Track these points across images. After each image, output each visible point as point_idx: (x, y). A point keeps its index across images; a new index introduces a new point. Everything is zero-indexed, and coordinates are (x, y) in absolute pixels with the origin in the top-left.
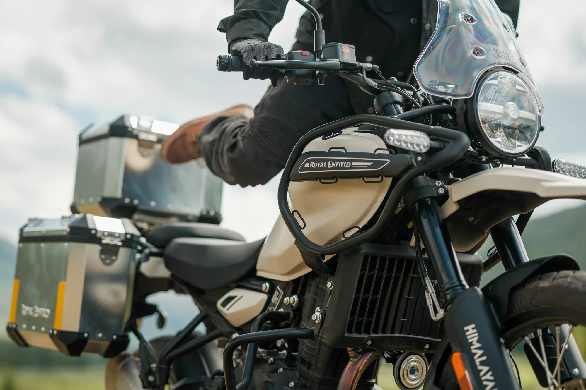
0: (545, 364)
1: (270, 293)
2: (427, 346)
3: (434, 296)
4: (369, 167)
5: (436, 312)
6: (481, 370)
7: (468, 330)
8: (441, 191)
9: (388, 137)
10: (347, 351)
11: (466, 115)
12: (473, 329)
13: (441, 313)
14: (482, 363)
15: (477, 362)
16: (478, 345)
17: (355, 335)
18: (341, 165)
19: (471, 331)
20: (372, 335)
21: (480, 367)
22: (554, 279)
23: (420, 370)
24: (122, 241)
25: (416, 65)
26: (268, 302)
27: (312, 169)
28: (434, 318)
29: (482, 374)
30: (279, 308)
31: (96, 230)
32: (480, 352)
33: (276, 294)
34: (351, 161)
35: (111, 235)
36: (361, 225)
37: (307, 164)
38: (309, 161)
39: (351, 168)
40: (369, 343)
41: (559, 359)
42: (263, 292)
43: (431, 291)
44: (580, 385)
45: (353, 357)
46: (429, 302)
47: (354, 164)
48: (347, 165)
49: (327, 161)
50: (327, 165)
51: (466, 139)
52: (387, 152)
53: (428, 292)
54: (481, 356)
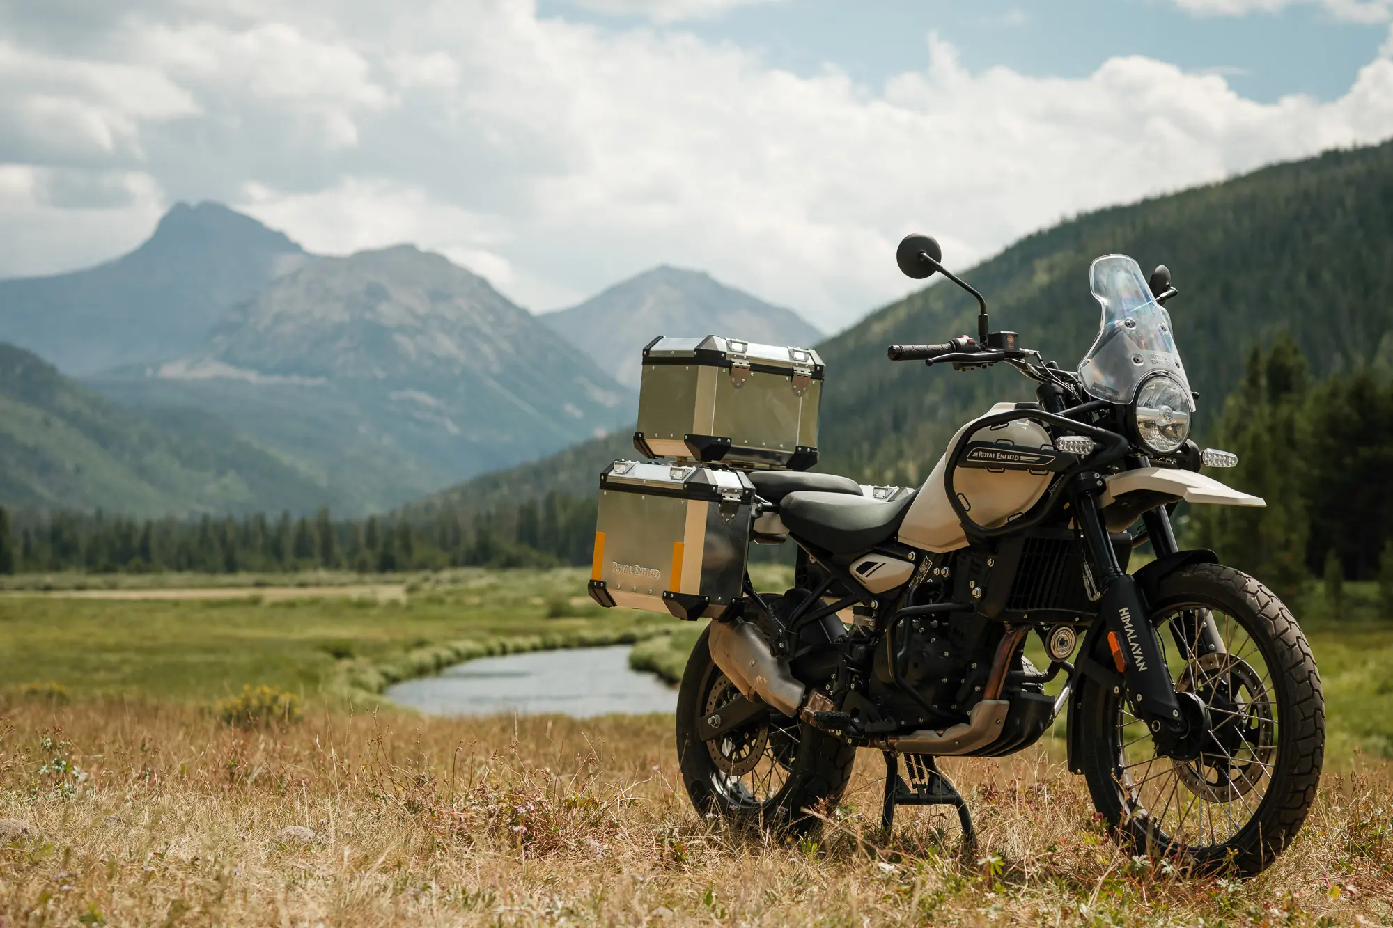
0: (1185, 641)
1: (917, 563)
2: (1077, 619)
3: (1091, 579)
4: (1036, 462)
5: (1093, 594)
6: (1133, 646)
7: (1122, 613)
8: (1099, 483)
9: (1059, 443)
10: (1003, 624)
11: (1125, 418)
12: (1126, 611)
13: (1098, 595)
14: (1133, 641)
15: (1129, 639)
16: (1130, 625)
17: (1013, 610)
18: (1009, 457)
19: (1125, 613)
20: (1029, 610)
21: (1131, 644)
22: (1194, 571)
23: (1069, 643)
24: (741, 498)
25: (1081, 366)
26: (916, 572)
27: (981, 458)
28: (1091, 599)
29: (1133, 649)
30: (927, 577)
31: (716, 486)
32: (1132, 631)
33: (924, 564)
34: (1019, 455)
35: (731, 491)
36: (1024, 511)
37: (976, 453)
38: (978, 451)
39: (1019, 461)
40: (1026, 616)
41: (1197, 636)
42: (909, 561)
43: (1088, 575)
44: (1215, 658)
45: (1009, 630)
46: (1086, 584)
47: (1021, 457)
48: (1016, 458)
49: (996, 452)
50: (996, 456)
51: (1124, 440)
52: (1052, 448)
53: (1086, 575)
54: (1132, 635)
